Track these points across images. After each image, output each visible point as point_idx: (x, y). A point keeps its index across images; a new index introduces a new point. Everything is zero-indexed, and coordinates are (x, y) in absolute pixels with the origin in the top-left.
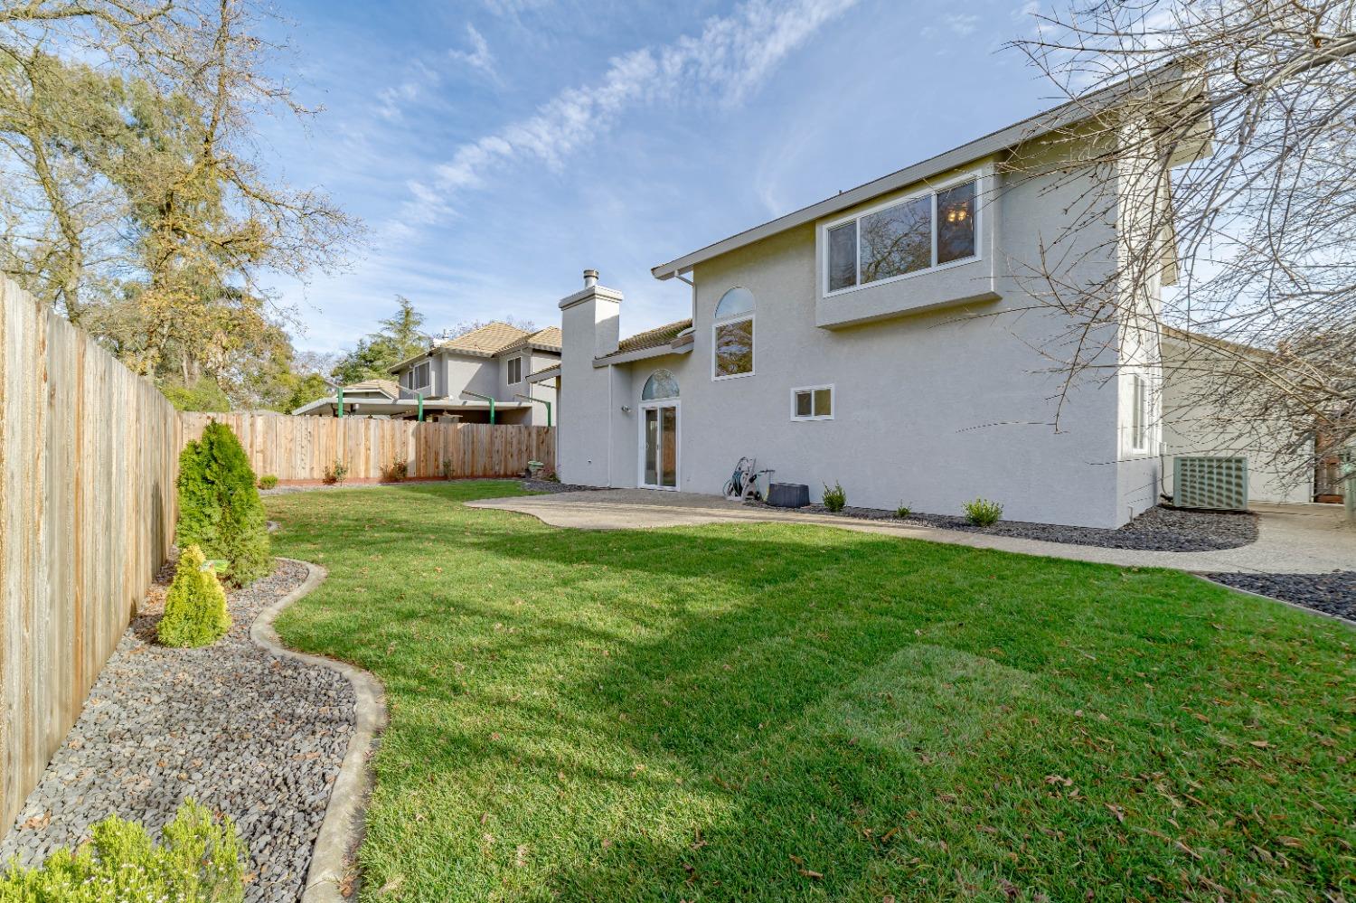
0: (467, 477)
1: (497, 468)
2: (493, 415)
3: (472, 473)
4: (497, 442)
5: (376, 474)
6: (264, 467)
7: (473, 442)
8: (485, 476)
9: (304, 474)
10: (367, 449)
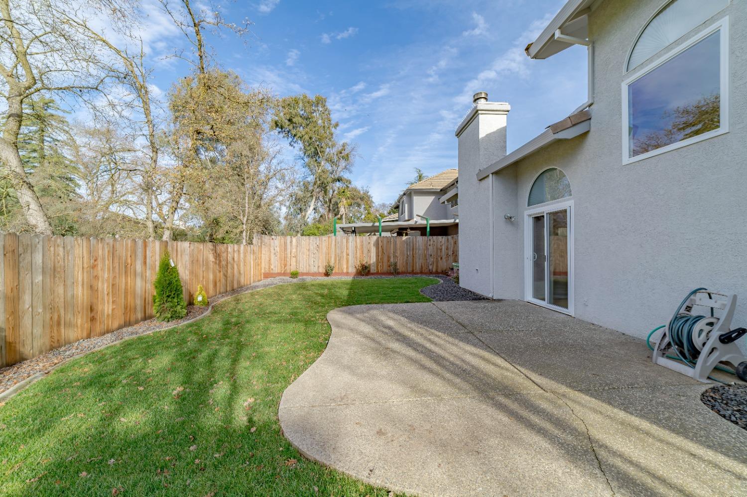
0: (410, 273)
1: (431, 267)
2: (428, 229)
3: (413, 270)
4: (431, 248)
5: (352, 270)
6: (296, 265)
7: (413, 249)
8: (422, 273)
9: (314, 270)
10: (348, 255)
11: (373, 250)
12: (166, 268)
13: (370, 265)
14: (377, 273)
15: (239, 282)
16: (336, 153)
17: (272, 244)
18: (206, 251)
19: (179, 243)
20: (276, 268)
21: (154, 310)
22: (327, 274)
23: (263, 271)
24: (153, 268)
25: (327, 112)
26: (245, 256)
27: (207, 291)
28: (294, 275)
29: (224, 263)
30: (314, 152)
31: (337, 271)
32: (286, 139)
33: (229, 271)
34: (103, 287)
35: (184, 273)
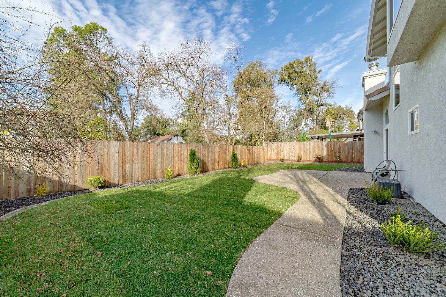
0: (350, 162)
3: (352, 161)
5: (313, 159)
6: (283, 156)
7: (352, 148)
9: (292, 158)
10: (310, 151)
11: (325, 149)
12: (234, 154)
13: (323, 157)
14: (328, 161)
15: (257, 161)
16: (319, 89)
17: (272, 146)
18: (245, 148)
19: (237, 146)
20: (274, 156)
21: (230, 166)
22: (298, 161)
23: (268, 158)
24: (230, 153)
25: (313, 65)
26: (260, 151)
27: (245, 163)
28: (282, 160)
29: (251, 153)
30: (304, 91)
31: (304, 159)
32: (287, 86)
33: (253, 156)
34: (220, 156)
35: (238, 156)
